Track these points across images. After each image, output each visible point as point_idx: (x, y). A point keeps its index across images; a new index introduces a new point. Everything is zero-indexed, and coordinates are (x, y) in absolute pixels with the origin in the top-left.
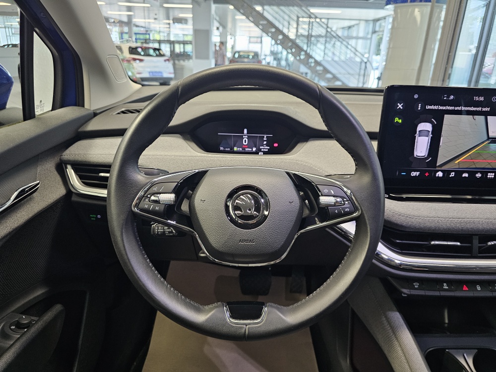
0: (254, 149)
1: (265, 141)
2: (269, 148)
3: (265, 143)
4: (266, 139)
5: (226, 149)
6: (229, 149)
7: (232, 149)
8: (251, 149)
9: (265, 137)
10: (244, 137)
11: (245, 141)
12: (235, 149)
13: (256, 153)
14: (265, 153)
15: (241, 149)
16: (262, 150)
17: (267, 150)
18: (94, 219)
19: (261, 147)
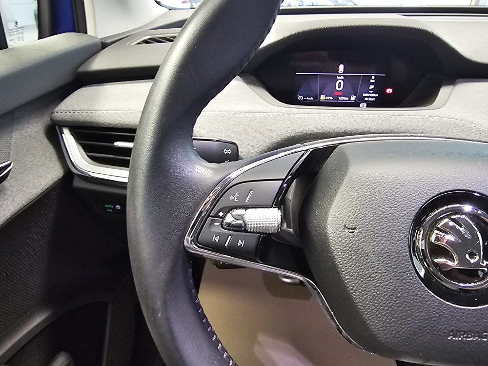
0: (353, 98)
1: (372, 84)
2: (377, 95)
3: (372, 87)
4: (374, 81)
5: (308, 99)
6: (312, 98)
7: (317, 97)
8: (347, 99)
9: (373, 77)
10: (338, 77)
11: (340, 84)
12: (322, 97)
13: (356, 105)
14: (370, 105)
15: (331, 98)
16: (366, 99)
17: (374, 99)
18: (111, 210)
19: (364, 95)
